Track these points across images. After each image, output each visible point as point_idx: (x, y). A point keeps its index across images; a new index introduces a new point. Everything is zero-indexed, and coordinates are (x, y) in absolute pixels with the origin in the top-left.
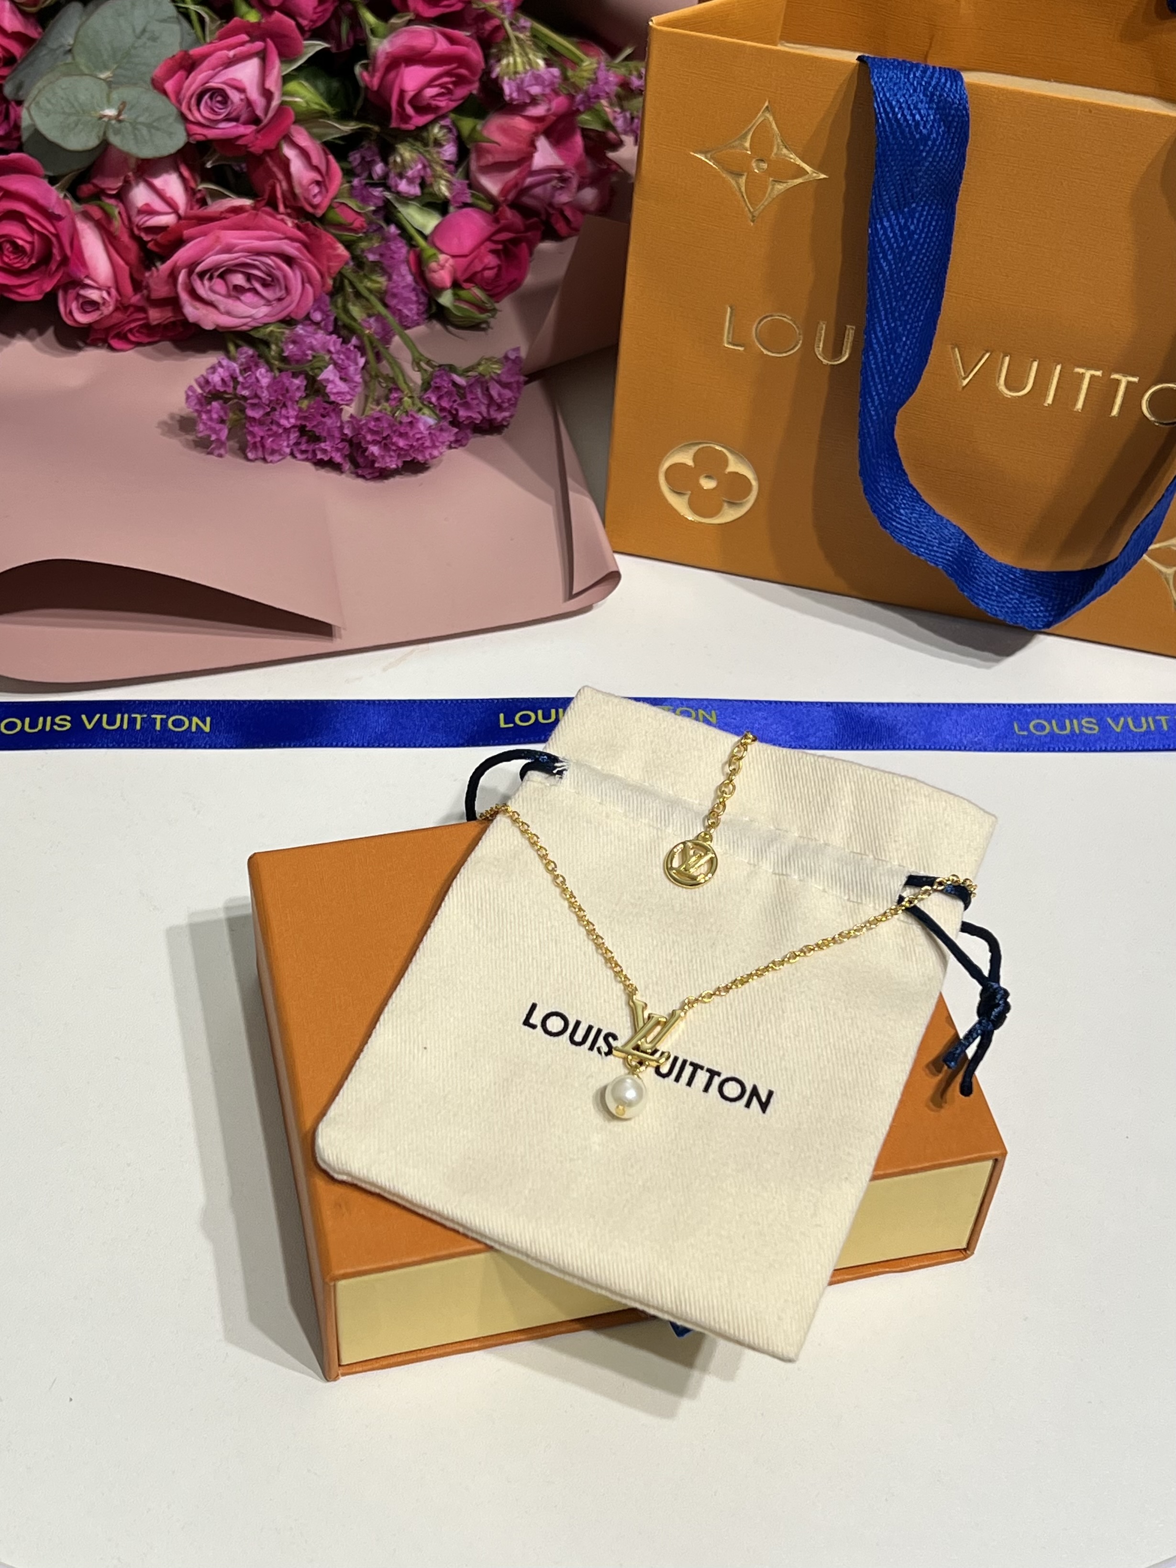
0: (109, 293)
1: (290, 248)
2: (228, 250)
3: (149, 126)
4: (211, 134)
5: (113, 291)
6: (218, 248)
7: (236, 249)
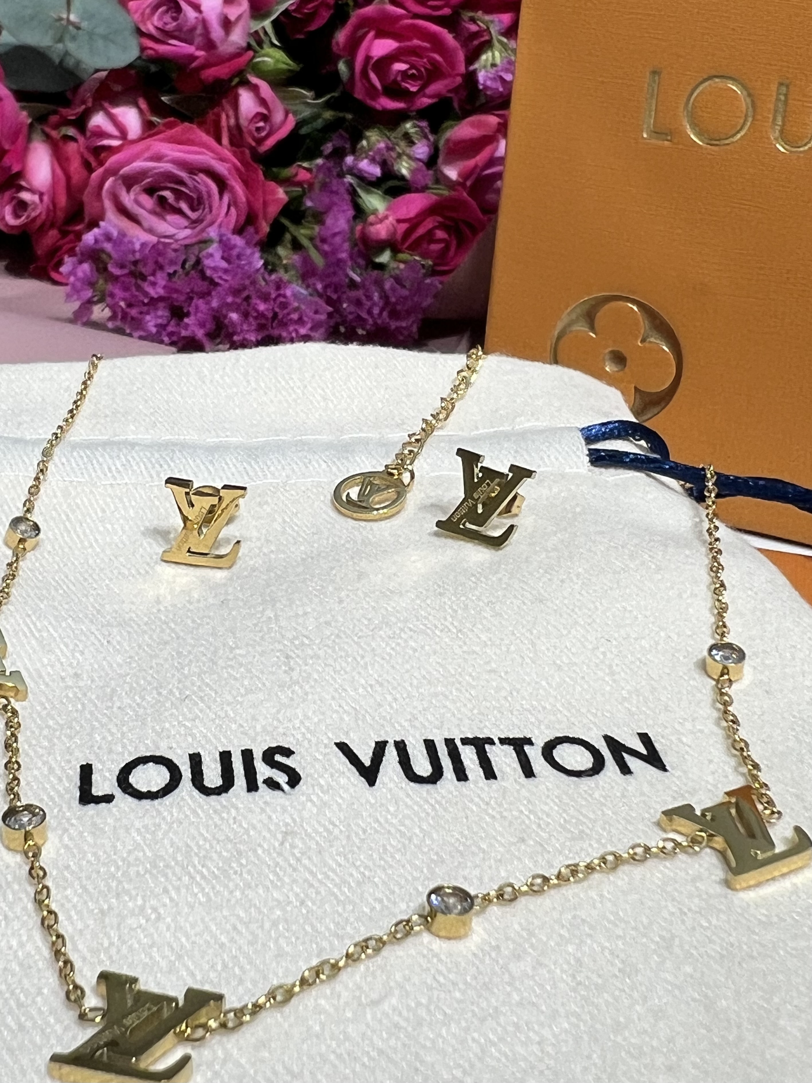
0: (41, 200)
1: (221, 168)
2: (158, 158)
3: (105, 38)
4: (162, 48)
5: (46, 198)
6: (147, 155)
7: (166, 159)
